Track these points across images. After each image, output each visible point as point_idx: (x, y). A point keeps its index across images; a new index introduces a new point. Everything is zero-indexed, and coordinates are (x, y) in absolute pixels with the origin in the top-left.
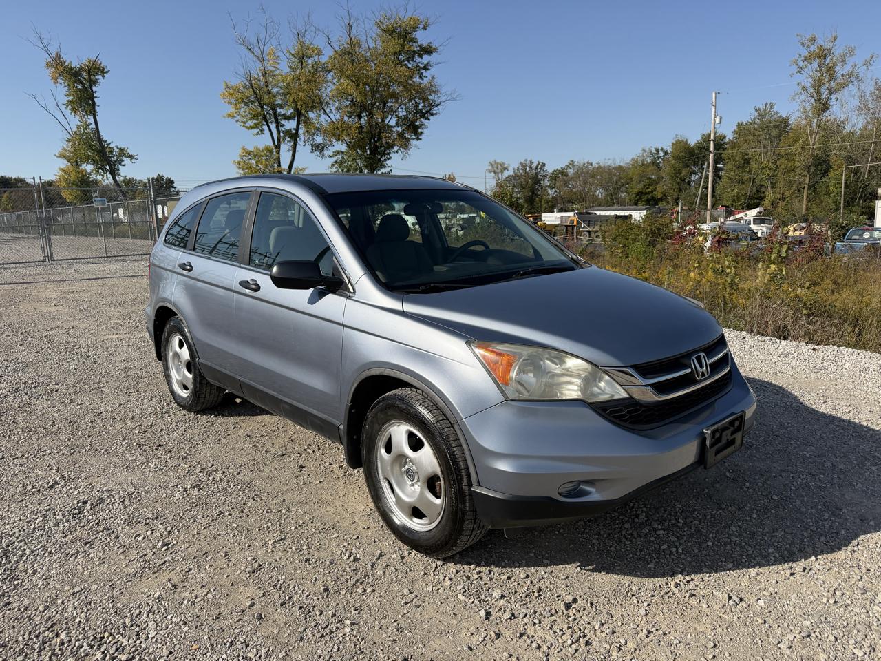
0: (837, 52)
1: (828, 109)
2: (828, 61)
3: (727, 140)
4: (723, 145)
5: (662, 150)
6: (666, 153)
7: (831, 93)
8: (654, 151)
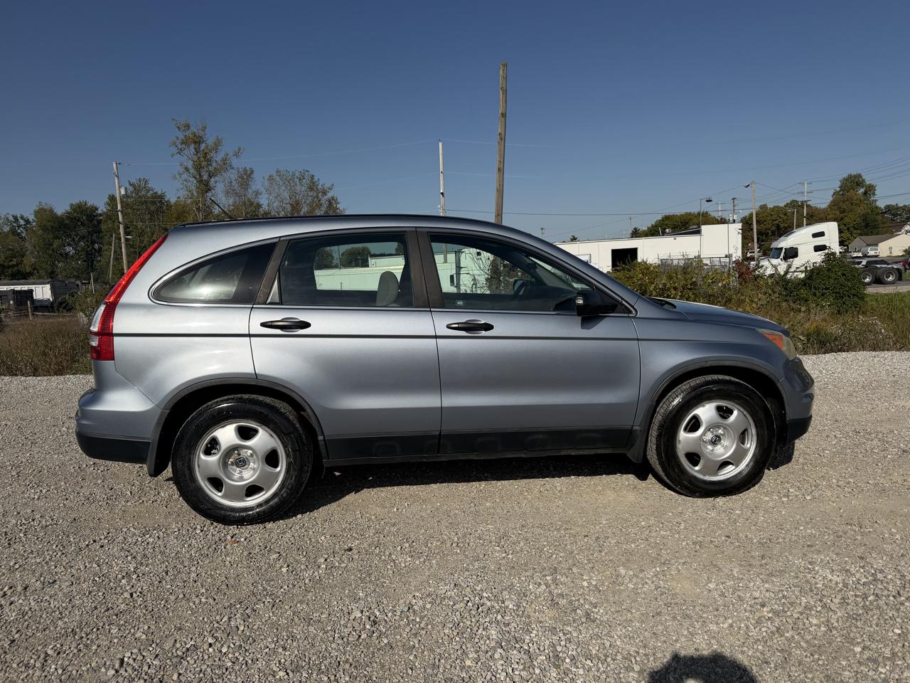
0: (210, 141)
1: (209, 190)
2: (203, 146)
3: (99, 212)
4: (96, 216)
5: (22, 218)
6: (27, 222)
7: (210, 177)
8: (11, 218)
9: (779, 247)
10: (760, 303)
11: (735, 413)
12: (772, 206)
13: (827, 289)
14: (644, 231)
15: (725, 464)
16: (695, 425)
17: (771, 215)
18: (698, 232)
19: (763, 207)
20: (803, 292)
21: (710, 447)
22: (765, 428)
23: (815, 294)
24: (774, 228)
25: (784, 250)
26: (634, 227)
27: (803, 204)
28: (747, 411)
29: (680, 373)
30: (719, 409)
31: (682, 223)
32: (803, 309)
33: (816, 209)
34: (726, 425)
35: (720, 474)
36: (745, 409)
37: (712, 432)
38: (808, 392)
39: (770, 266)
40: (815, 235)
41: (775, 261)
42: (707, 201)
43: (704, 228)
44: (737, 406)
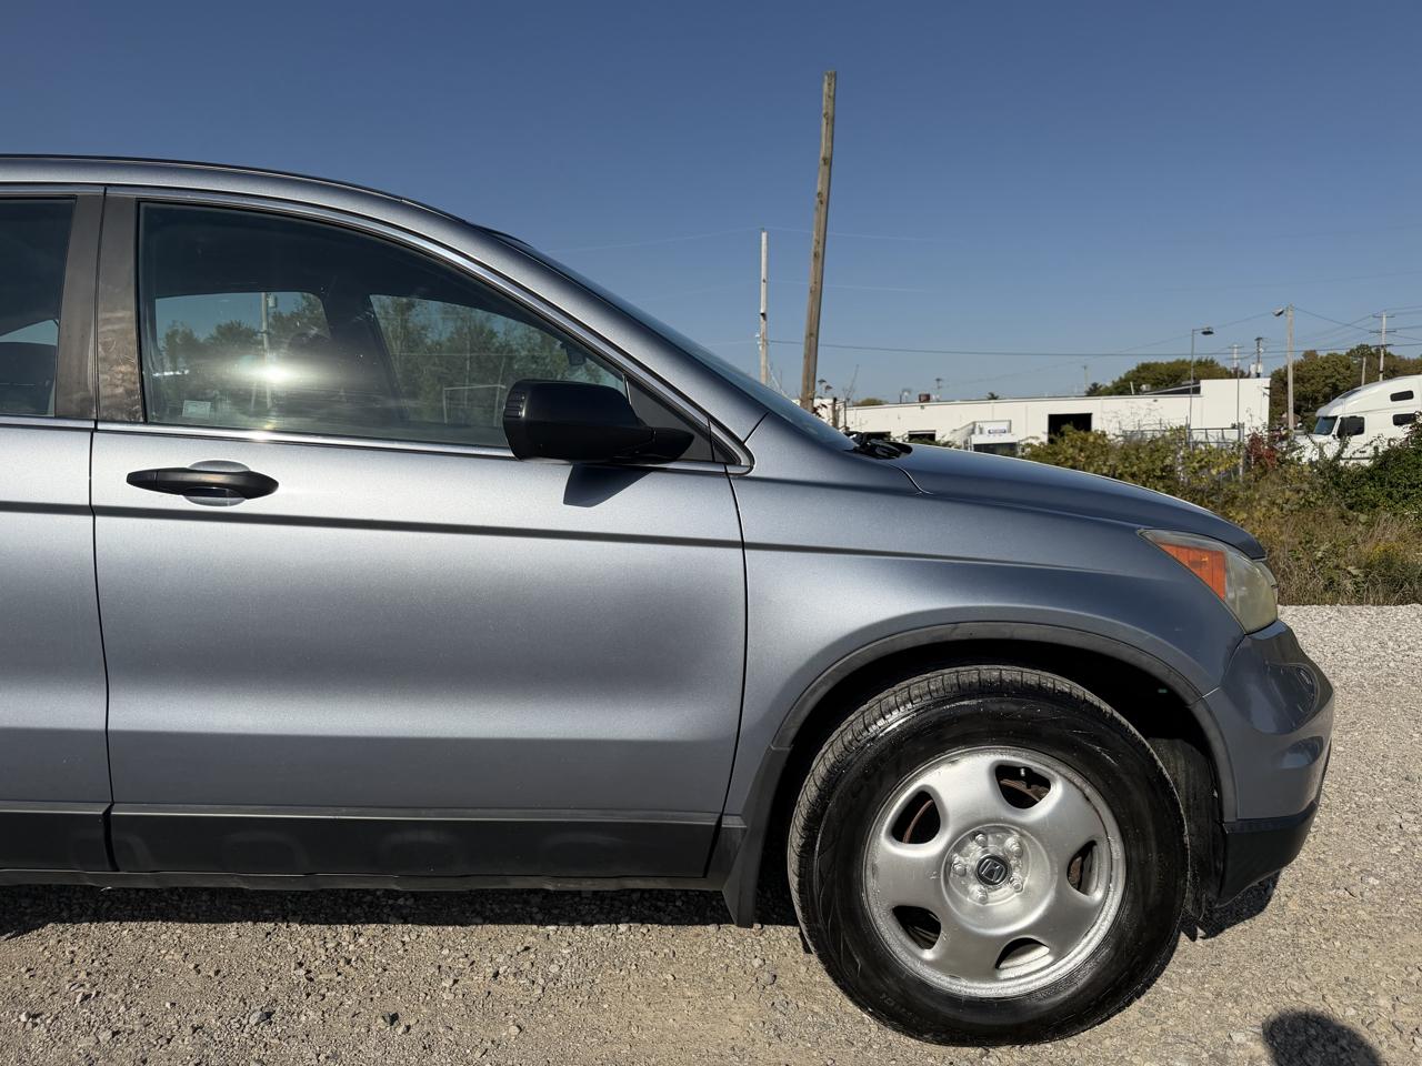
9: (1330, 415)
10: (1287, 507)
11: (1057, 791)
12: (1324, 354)
13: (1413, 486)
14: (1107, 388)
15: (1017, 946)
16: (922, 820)
17: (1324, 368)
18: (1197, 391)
19: (1310, 355)
20: (1369, 491)
21: (976, 889)
22: (1153, 844)
23: (1390, 495)
24: (1327, 390)
25: (1338, 421)
26: (1093, 382)
27: (1378, 351)
28: (1093, 784)
29: (871, 657)
30: (1002, 772)
31: (1169, 376)
32: (1363, 518)
33: (1402, 360)
34: (1023, 826)
35: (1005, 974)
36: (1087, 779)
37: (984, 845)
38: (1304, 733)
39: (1312, 448)
40: (1396, 397)
41: (1320, 439)
42: (1205, 333)
43: (1204, 384)
44: (1063, 770)
